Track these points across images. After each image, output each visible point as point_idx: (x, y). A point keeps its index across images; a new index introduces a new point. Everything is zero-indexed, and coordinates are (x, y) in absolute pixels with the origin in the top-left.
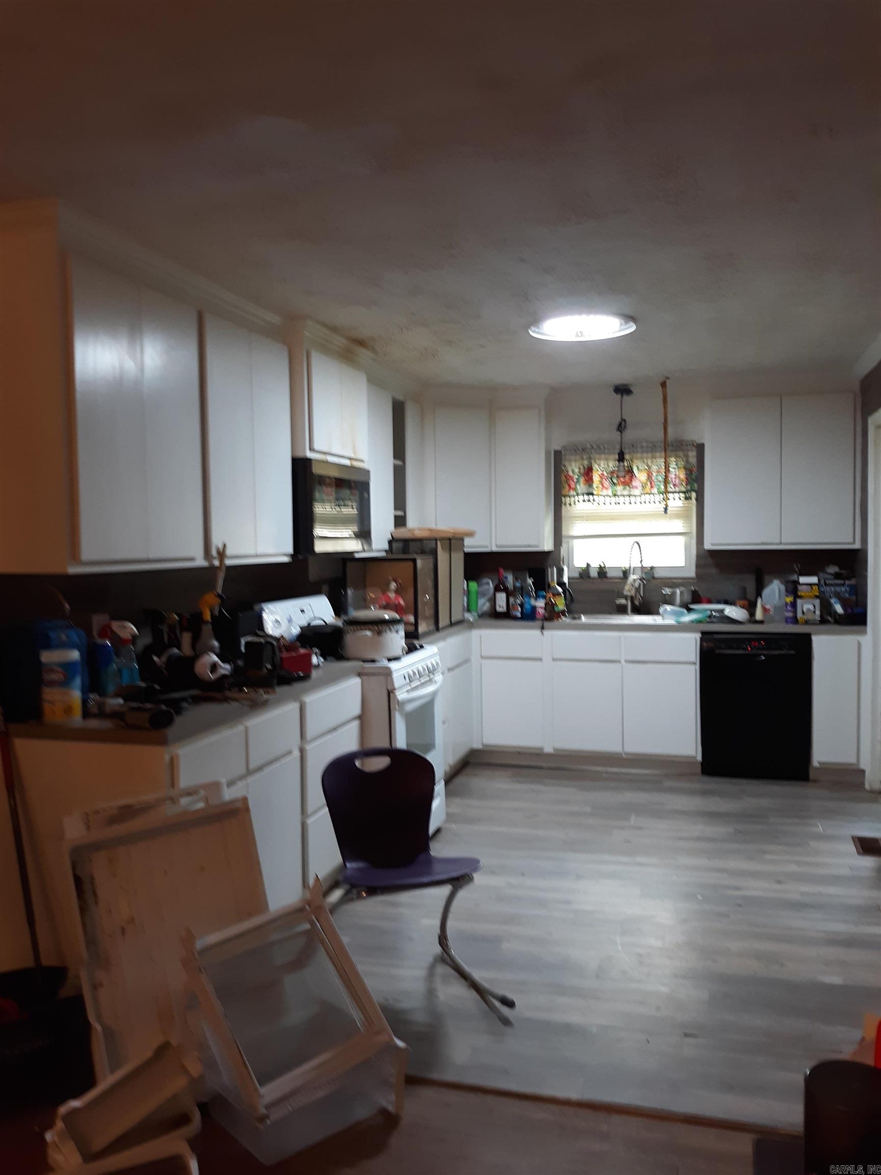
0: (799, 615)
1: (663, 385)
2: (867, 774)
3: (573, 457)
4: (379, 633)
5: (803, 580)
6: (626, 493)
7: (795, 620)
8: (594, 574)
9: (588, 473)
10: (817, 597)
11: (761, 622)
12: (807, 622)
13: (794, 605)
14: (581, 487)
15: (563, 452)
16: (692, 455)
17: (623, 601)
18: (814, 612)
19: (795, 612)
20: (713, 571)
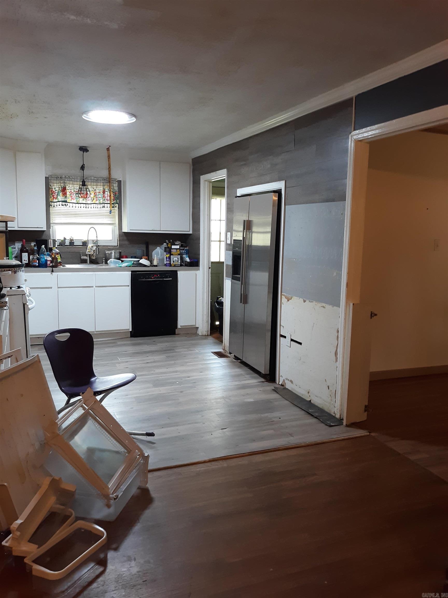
0: (172, 262)
1: (108, 149)
2: (200, 329)
3: (55, 182)
4: (15, 272)
5: (173, 247)
6: (84, 202)
7: (170, 265)
8: (67, 243)
9: (64, 190)
10: (179, 254)
11: (156, 266)
12: (175, 266)
13: (170, 258)
14: (61, 198)
15: (50, 178)
16: (116, 186)
17: (85, 257)
18: (178, 261)
19: (170, 261)
20: (127, 243)
